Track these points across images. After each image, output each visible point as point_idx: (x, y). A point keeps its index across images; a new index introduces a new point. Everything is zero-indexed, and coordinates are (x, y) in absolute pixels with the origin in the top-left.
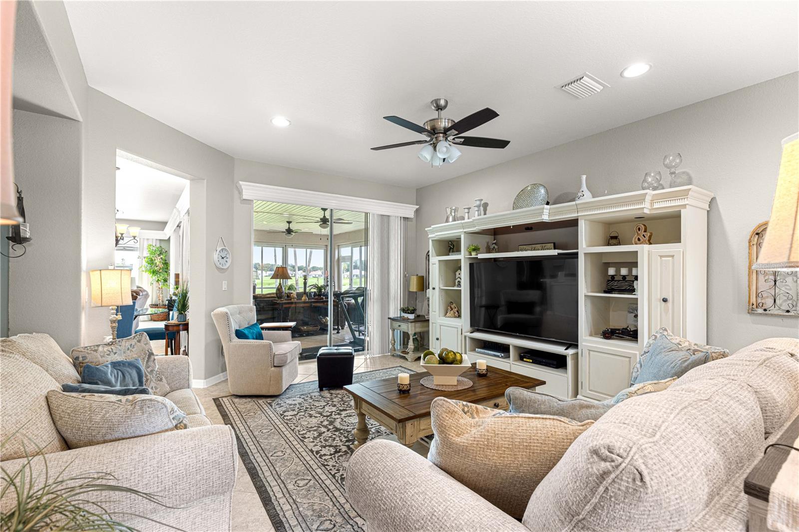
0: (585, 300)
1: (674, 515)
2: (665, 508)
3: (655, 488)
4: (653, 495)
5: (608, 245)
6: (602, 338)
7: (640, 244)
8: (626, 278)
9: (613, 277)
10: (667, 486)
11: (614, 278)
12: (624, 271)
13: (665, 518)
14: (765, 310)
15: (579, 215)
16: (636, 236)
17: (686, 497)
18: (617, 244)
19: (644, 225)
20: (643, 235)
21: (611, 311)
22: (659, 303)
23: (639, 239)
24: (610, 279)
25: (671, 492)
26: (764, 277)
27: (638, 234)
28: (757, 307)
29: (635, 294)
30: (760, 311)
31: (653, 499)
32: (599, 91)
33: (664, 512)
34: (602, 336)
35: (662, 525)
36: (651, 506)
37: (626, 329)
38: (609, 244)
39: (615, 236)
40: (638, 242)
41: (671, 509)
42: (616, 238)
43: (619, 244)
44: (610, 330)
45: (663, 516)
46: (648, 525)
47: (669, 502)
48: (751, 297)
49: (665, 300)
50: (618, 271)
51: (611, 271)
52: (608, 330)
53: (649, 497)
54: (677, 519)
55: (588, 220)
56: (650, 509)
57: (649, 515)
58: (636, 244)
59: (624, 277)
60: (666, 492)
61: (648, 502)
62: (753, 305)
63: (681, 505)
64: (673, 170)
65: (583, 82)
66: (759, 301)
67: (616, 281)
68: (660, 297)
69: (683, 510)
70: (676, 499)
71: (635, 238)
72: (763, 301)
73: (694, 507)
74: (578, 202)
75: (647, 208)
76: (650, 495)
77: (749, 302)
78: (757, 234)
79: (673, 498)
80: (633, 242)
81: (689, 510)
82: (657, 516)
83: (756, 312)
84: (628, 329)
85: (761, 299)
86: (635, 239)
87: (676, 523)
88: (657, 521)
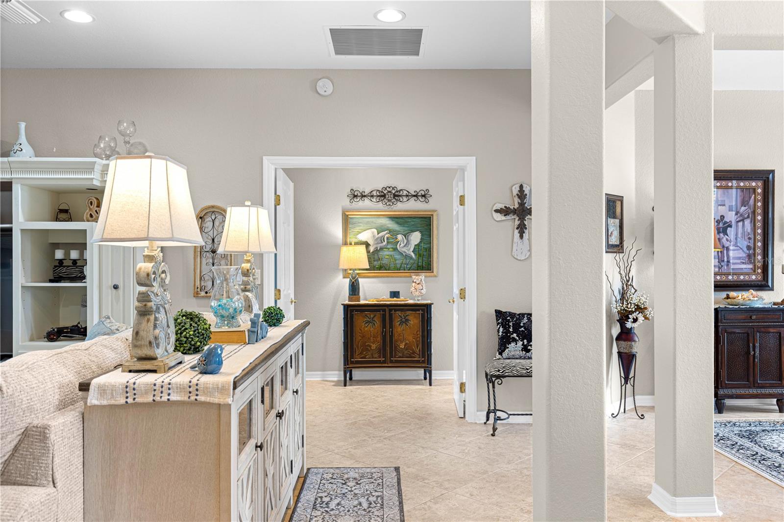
0: (23, 293)
1: (26, 412)
2: (18, 406)
3: (9, 394)
4: (8, 398)
5: (57, 221)
6: (47, 341)
7: (92, 221)
8: (76, 263)
9: (61, 262)
10: (21, 392)
11: (63, 263)
12: (74, 255)
13: (18, 414)
14: (206, 293)
15: (13, 176)
16: (88, 211)
17: (36, 399)
18: (67, 219)
19: (97, 199)
20: (96, 211)
21: (61, 306)
22: (110, 291)
23: (91, 216)
24: (58, 265)
25: (23, 396)
26: (206, 260)
27: (90, 209)
28: (201, 291)
29: (85, 282)
30: (203, 294)
31: (8, 401)
32: (36, 23)
33: (17, 410)
34: (46, 339)
35: (17, 420)
36: (7, 406)
37: (77, 326)
38: (57, 219)
39: (65, 210)
40: (90, 219)
41: (23, 406)
42: (66, 211)
43: (70, 219)
44: (56, 330)
45: (17, 413)
46: (6, 422)
47: (22, 402)
48: (196, 280)
49: (116, 287)
50: (67, 254)
51: (59, 254)
52: (54, 330)
53: (5, 400)
54: (29, 414)
55: (27, 185)
56: (6, 408)
57: (6, 413)
58: (88, 221)
59: (75, 262)
60: (19, 396)
61: (5, 403)
62: (198, 288)
63: (31, 404)
64: (127, 139)
65: (11, 5)
66: (203, 284)
67: (64, 266)
68: (111, 284)
69: (34, 408)
70: (28, 400)
71: (87, 213)
72: (205, 284)
73: (43, 406)
74: (10, 159)
75: (96, 179)
76: (6, 398)
77: (195, 285)
78: (201, 218)
79: (24, 399)
80: (85, 218)
81: (39, 408)
82: (12, 413)
83: (199, 295)
84: (79, 325)
85: (204, 282)
86: (86, 215)
87: (28, 417)
88: (12, 417)
